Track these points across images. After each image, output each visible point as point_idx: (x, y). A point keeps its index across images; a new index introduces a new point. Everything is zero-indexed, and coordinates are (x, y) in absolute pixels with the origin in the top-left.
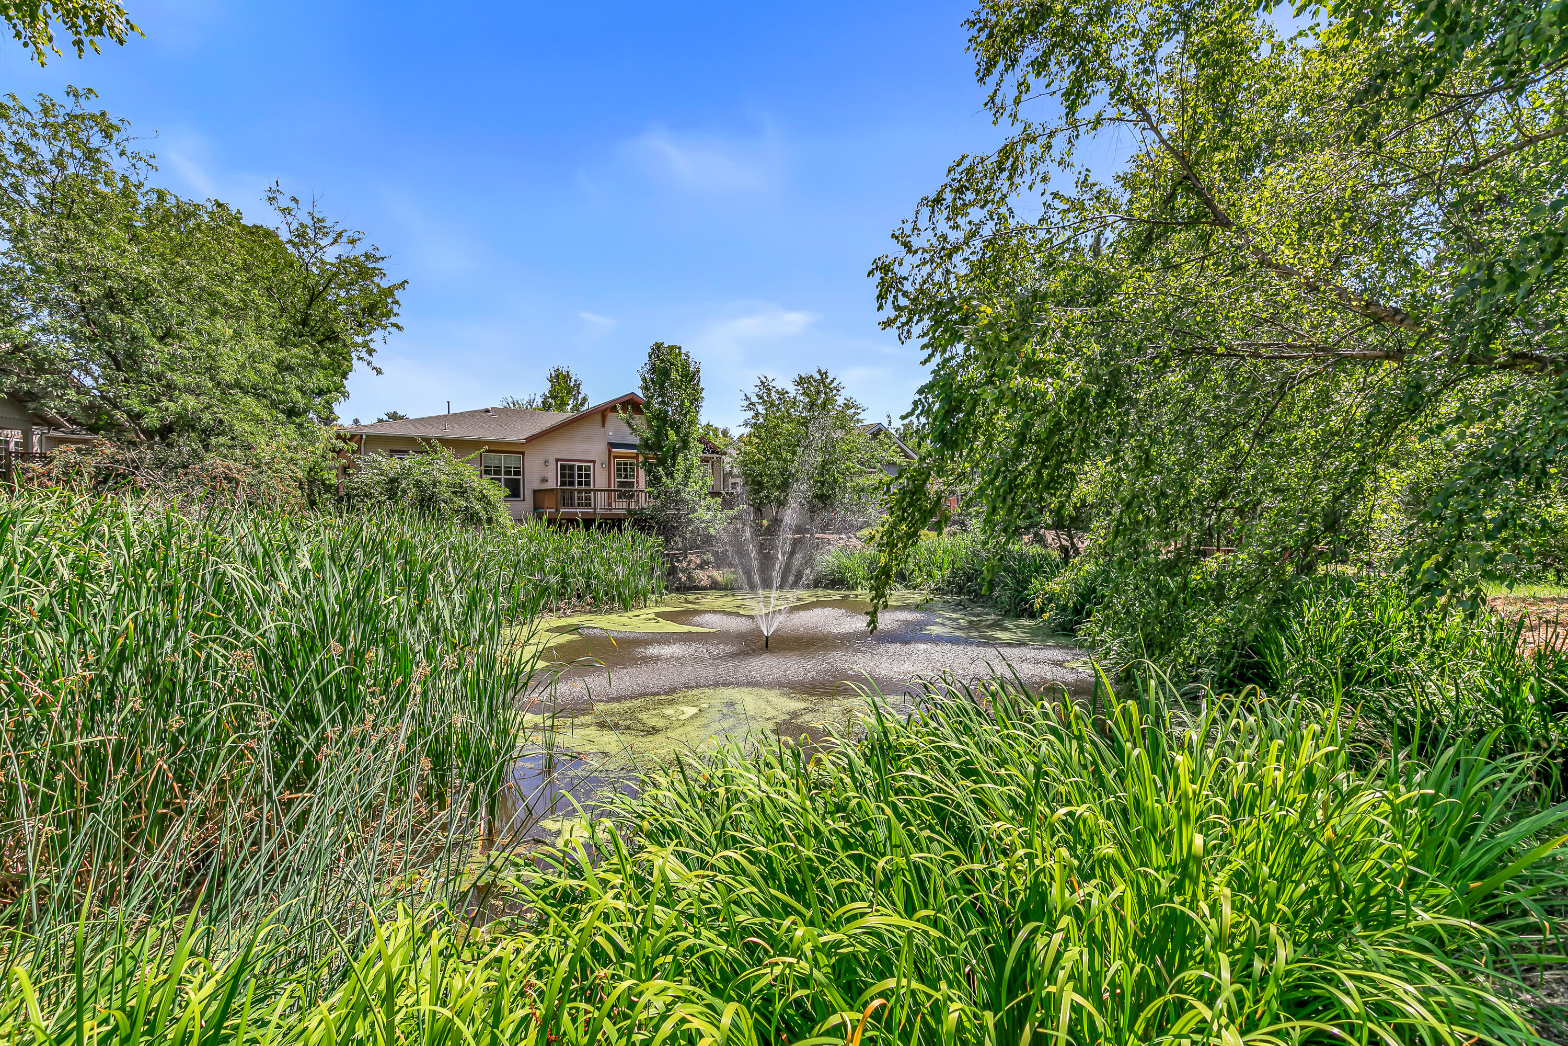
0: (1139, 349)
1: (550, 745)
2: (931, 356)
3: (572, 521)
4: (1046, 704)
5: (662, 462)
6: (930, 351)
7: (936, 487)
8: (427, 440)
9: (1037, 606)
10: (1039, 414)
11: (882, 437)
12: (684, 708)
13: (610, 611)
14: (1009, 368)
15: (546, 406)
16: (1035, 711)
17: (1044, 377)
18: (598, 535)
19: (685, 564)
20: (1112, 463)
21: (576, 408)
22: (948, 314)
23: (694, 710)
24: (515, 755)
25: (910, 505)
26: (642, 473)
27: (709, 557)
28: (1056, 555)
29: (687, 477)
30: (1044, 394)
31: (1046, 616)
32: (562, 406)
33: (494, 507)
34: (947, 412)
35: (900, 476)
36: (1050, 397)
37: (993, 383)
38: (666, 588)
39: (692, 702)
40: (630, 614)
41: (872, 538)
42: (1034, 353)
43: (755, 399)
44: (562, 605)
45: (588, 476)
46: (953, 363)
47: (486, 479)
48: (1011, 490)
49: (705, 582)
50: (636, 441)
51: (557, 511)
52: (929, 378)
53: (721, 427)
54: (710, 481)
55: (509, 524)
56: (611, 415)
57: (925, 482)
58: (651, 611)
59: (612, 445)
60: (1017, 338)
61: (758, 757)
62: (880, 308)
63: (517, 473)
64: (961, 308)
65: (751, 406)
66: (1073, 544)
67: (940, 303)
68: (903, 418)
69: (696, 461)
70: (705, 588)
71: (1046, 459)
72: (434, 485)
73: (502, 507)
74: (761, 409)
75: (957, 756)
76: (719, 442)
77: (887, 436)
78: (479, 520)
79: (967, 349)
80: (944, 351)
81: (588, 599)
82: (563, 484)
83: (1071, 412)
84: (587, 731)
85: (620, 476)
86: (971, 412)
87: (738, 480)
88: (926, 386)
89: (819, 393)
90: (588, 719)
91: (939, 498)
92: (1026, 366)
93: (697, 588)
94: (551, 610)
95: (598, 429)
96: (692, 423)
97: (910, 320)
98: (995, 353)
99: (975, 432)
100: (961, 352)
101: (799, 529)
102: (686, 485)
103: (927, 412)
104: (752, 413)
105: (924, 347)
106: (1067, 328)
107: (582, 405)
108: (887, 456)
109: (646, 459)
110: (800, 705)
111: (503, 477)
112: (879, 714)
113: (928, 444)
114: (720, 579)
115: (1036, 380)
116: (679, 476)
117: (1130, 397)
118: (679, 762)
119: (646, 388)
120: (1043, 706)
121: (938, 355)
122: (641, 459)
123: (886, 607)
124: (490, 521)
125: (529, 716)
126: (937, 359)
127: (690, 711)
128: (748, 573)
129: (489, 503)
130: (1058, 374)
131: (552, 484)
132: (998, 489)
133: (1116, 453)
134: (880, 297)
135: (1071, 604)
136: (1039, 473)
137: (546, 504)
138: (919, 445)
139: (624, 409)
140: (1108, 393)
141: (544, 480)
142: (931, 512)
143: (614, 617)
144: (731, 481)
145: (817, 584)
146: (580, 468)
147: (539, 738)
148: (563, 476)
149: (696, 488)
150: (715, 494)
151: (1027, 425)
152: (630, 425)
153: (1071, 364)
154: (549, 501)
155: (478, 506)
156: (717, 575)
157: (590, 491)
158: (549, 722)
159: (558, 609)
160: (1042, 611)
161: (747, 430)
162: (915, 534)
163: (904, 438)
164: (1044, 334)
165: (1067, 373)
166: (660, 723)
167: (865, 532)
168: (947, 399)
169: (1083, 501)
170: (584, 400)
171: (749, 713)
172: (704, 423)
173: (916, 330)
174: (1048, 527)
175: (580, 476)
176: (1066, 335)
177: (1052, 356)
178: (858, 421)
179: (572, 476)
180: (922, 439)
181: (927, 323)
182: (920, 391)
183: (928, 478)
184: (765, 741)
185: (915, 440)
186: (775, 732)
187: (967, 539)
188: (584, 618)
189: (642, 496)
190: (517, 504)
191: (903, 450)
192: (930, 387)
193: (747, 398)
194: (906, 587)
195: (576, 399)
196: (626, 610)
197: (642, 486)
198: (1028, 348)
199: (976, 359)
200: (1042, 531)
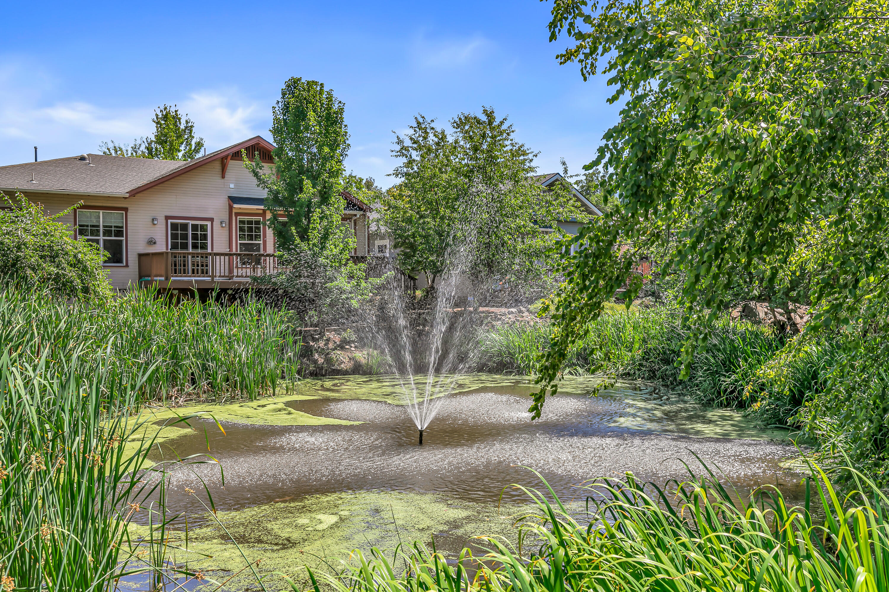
0: (870, 87)
1: (159, 562)
2: (620, 92)
3: (186, 292)
4: (758, 512)
5: (295, 220)
6: (619, 86)
7: (624, 249)
8: (11, 193)
9: (746, 394)
10: (751, 166)
11: (557, 187)
12: (321, 516)
13: (232, 400)
14: (714, 109)
15: (151, 153)
16: (744, 521)
17: (756, 121)
18: (214, 307)
19: (322, 344)
20: (836, 223)
21: (189, 155)
22: (640, 42)
23: (334, 519)
24: (118, 572)
25: (593, 270)
26: (270, 233)
27: (350, 334)
28: (767, 331)
29: (325, 237)
30: (757, 141)
31: (756, 406)
32: (171, 153)
33: (91, 274)
34: (641, 161)
35: (581, 236)
36: (765, 143)
37: (696, 127)
38: (299, 372)
39: (332, 509)
40: (255, 404)
41: (546, 309)
42: (744, 92)
43: (408, 143)
44: (173, 392)
45: (205, 237)
46: (647, 102)
47: (81, 241)
48: (717, 256)
49: (346, 365)
50: (264, 194)
51: (167, 279)
52: (617, 120)
53: (365, 177)
54: (352, 242)
55: (109, 294)
56: (232, 164)
57: (611, 243)
58: (280, 401)
59: (233, 200)
60: (723, 72)
61: (410, 575)
62: (553, 37)
63: (119, 233)
64: (654, 37)
65: (403, 151)
66: (789, 319)
67: (630, 29)
68: (586, 168)
69: (336, 219)
70: (346, 373)
71: (759, 218)
72: (19, 248)
73: (101, 274)
74: (415, 155)
75: (649, 573)
76: (362, 196)
77: (566, 187)
78: (73, 290)
79: (662, 85)
80: (636, 86)
81: (204, 384)
82: (174, 246)
83: (790, 161)
84: (206, 545)
85: (242, 237)
86: (670, 163)
87: (386, 242)
88: (615, 130)
89: (484, 136)
90: (206, 531)
91: (630, 264)
92: (735, 108)
93: (338, 372)
94: (160, 399)
95: (217, 180)
96: (335, 174)
97: (594, 50)
98: (697, 92)
99: (673, 184)
100: (656, 88)
101: (461, 302)
102: (323, 248)
103: (615, 160)
104: (405, 160)
105: (611, 82)
106: (783, 60)
107: (197, 151)
108: (565, 213)
109: (275, 217)
110: (461, 514)
111: (101, 238)
112: (555, 523)
113: (616, 199)
114: (363, 361)
115: (746, 124)
116: (315, 236)
117: (858, 144)
118: (314, 582)
119: (276, 131)
120: (753, 516)
121: (627, 93)
122: (269, 216)
123: (554, 393)
124: (86, 290)
125: (133, 527)
126: (627, 97)
127: (329, 520)
128: (397, 356)
129: (85, 269)
130: (773, 118)
131: (161, 247)
132: (702, 254)
133: (841, 211)
134: (553, 25)
135: (787, 392)
136: (751, 234)
137: (154, 272)
138: (606, 200)
139: (252, 157)
140: (832, 139)
141: (152, 242)
142: (619, 281)
143: (235, 407)
144: (378, 242)
145: (481, 368)
146: (195, 227)
147: (144, 553)
148: (174, 237)
149: (335, 251)
150: (357, 259)
151: (739, 178)
152: (256, 174)
153: (789, 104)
154: (158, 267)
155: (71, 274)
156: (361, 356)
157: (207, 256)
158: (157, 535)
159: (168, 397)
160: (753, 399)
161: (400, 180)
162: (598, 305)
163: (587, 191)
164: (756, 69)
165: (784, 116)
166: (295, 535)
167: (538, 305)
168: (642, 144)
169: (802, 268)
170: (199, 145)
171: (400, 522)
172: (347, 173)
173: (602, 62)
174: (759, 299)
175: (195, 237)
176: (782, 70)
177: (766, 95)
178: (532, 169)
179: (185, 237)
180: (610, 192)
181: (614, 54)
182: (608, 136)
183: (615, 238)
184: (419, 556)
185: (600, 193)
186: (433, 545)
187: (664, 311)
188: (199, 408)
189: (270, 261)
190: (120, 272)
191: (583, 205)
192: (618, 131)
193: (400, 141)
194: (588, 370)
195: (189, 144)
196: (251, 399)
197: (270, 249)
198: (736, 86)
199: (675, 97)
200: (752, 304)
